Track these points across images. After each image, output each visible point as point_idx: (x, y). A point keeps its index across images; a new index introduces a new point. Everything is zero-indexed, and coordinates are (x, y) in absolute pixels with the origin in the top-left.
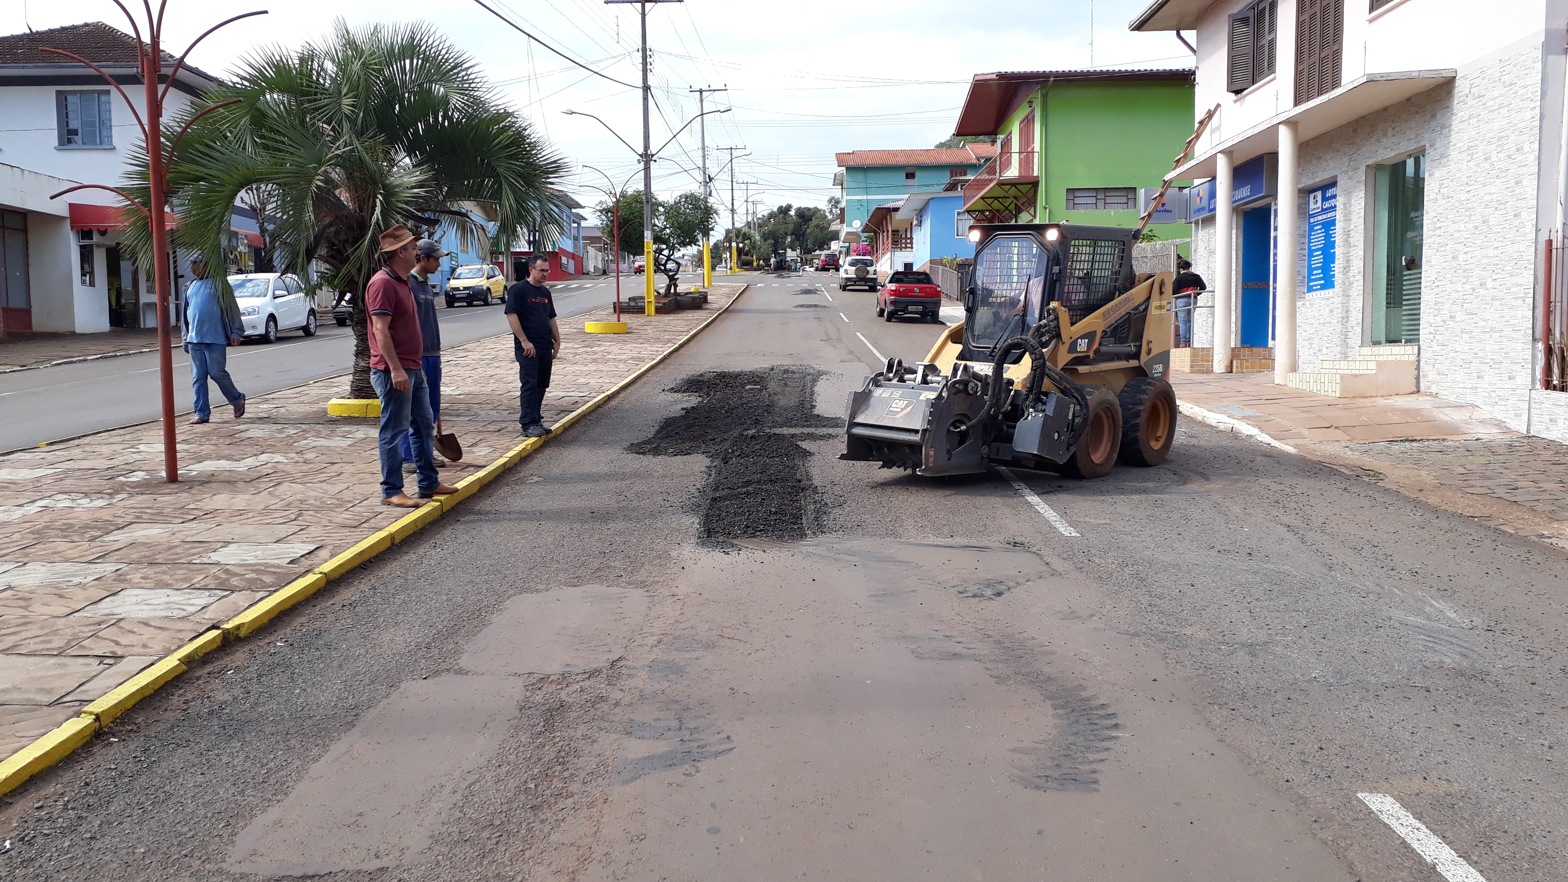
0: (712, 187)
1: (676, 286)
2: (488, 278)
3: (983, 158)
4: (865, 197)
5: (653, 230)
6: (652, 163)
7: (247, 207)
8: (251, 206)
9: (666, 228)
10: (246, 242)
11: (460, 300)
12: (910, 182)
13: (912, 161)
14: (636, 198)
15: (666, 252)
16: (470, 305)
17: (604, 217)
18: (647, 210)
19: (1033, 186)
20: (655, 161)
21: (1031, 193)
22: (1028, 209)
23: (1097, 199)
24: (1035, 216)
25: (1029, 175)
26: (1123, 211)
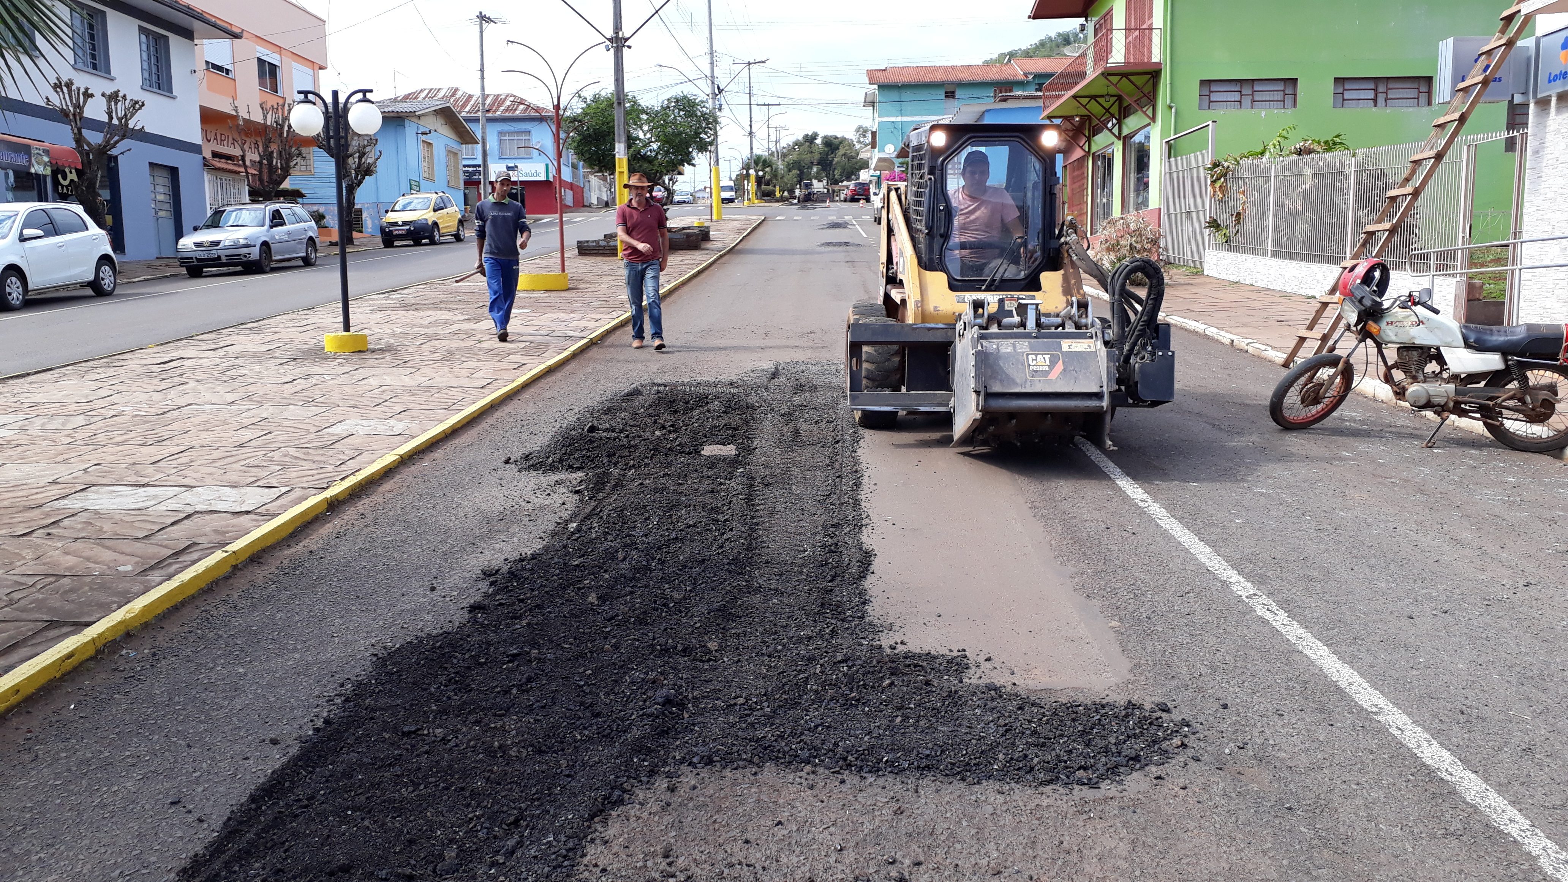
0: (723, 101)
2: (435, 210)
3: (1031, 74)
4: (899, 119)
5: (629, 145)
6: (625, 49)
8: (63, 109)
9: (650, 141)
10: (46, 159)
11: (400, 237)
12: (950, 101)
13: (952, 78)
16: (417, 243)
18: (618, 115)
19: (1153, 77)
20: (629, 47)
21: (1148, 89)
22: (1144, 109)
23: (1242, 95)
24: (1153, 119)
25: (1146, 60)
26: (1276, 112)
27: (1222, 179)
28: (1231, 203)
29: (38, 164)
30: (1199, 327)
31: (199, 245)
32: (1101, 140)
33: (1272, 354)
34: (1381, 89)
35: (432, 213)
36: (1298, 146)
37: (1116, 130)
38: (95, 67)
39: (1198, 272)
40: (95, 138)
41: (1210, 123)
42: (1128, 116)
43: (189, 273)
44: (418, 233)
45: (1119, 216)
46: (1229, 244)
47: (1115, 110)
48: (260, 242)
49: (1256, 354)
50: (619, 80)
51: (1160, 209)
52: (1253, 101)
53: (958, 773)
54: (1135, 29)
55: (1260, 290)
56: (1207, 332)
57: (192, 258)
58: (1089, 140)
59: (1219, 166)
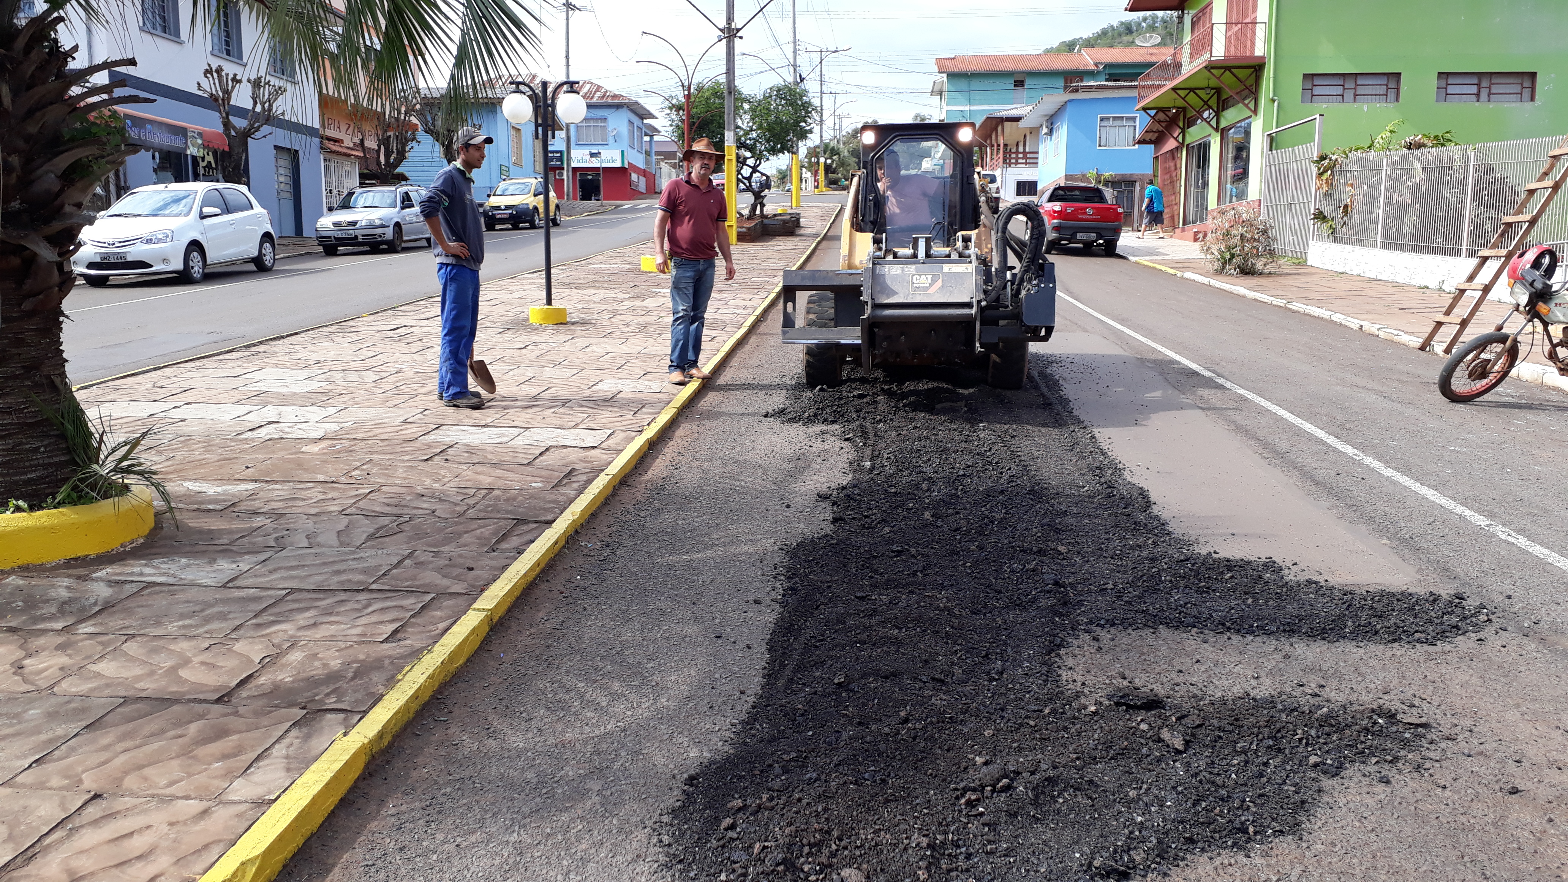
0: (806, 89)
1: (763, 206)
2: (535, 195)
3: (1101, 63)
4: (967, 108)
5: (736, 134)
6: (737, 40)
7: (205, 95)
8: (212, 94)
9: (752, 130)
10: (200, 141)
11: (502, 221)
12: (1019, 91)
13: (1022, 67)
14: (716, 93)
15: (751, 162)
16: (515, 227)
17: (674, 117)
18: (728, 104)
19: (1256, 70)
20: (741, 38)
21: (1251, 81)
22: (1246, 102)
23: (1344, 89)
24: (1255, 111)
25: (1248, 54)
26: (1380, 106)
27: (1329, 172)
28: (1336, 196)
29: (193, 146)
30: (1324, 313)
31: (337, 224)
32: (1196, 133)
33: (1405, 338)
34: (1485, 84)
35: (533, 198)
36: (1408, 140)
37: (1214, 123)
38: (228, 54)
39: (1303, 263)
40: (240, 123)
41: (1317, 116)
42: (1227, 109)
43: (325, 251)
44: (520, 217)
45: (1215, 207)
46: (1334, 236)
47: (1213, 102)
48: (393, 223)
49: (1388, 338)
50: (730, 71)
51: (1260, 201)
52: (1355, 95)
53: (1318, 635)
54: (1236, 24)
55: (1371, 280)
56: (1333, 318)
57: (330, 237)
58: (1183, 132)
59: (1325, 159)
